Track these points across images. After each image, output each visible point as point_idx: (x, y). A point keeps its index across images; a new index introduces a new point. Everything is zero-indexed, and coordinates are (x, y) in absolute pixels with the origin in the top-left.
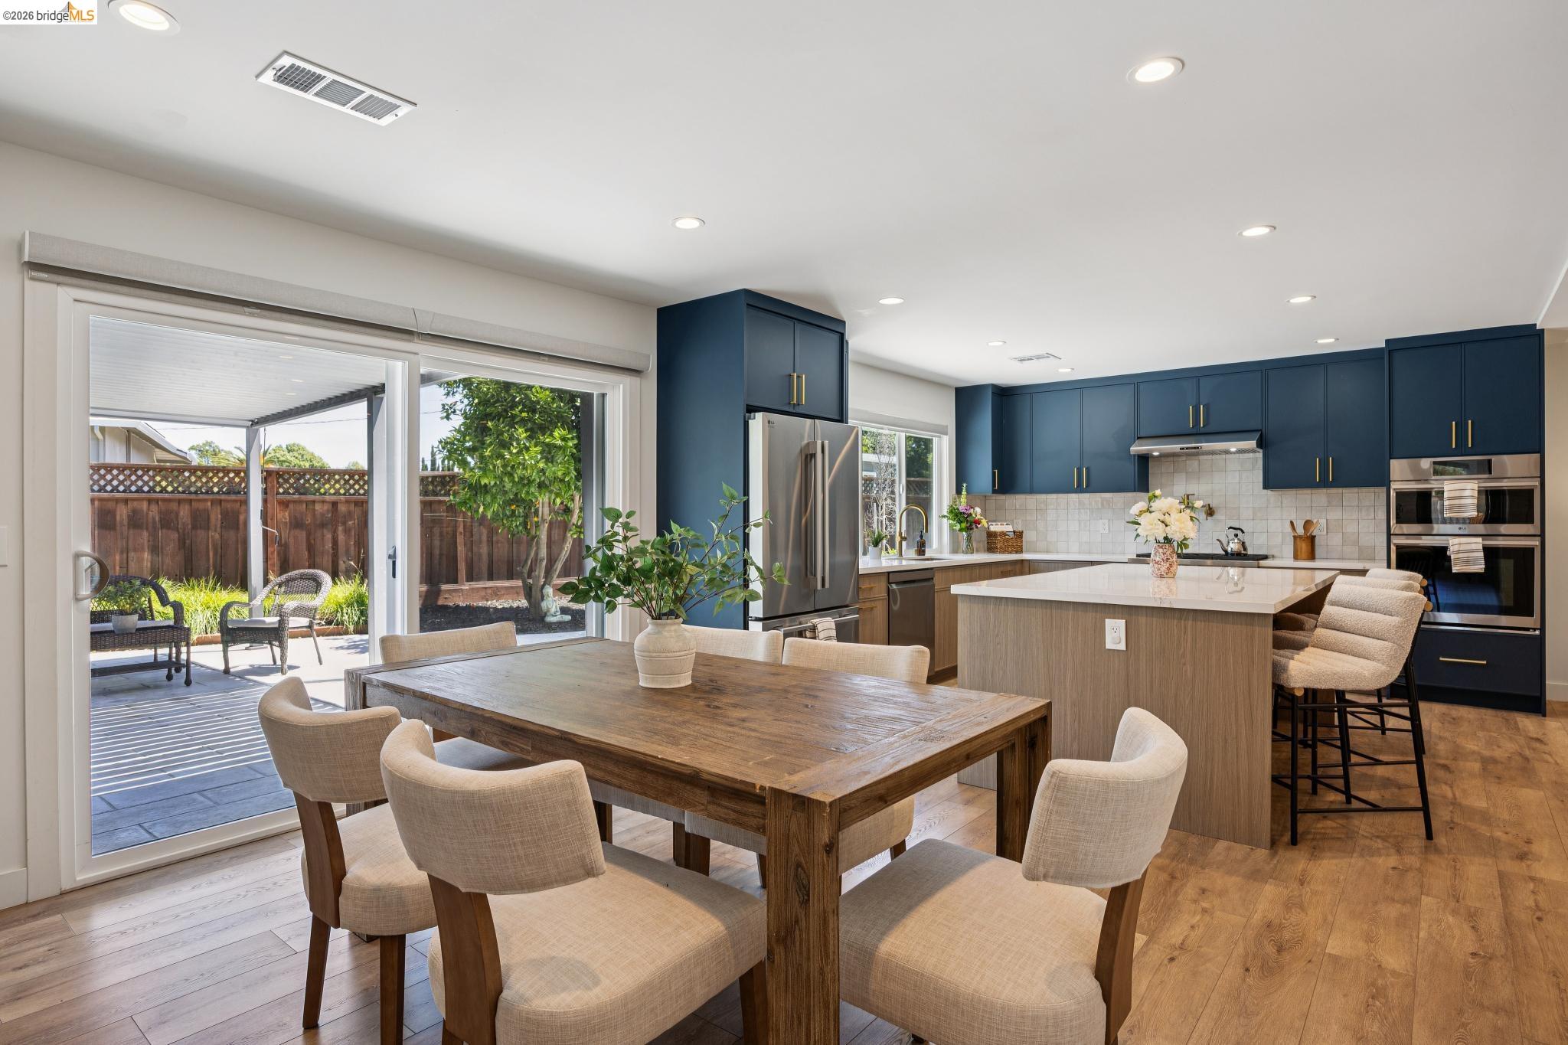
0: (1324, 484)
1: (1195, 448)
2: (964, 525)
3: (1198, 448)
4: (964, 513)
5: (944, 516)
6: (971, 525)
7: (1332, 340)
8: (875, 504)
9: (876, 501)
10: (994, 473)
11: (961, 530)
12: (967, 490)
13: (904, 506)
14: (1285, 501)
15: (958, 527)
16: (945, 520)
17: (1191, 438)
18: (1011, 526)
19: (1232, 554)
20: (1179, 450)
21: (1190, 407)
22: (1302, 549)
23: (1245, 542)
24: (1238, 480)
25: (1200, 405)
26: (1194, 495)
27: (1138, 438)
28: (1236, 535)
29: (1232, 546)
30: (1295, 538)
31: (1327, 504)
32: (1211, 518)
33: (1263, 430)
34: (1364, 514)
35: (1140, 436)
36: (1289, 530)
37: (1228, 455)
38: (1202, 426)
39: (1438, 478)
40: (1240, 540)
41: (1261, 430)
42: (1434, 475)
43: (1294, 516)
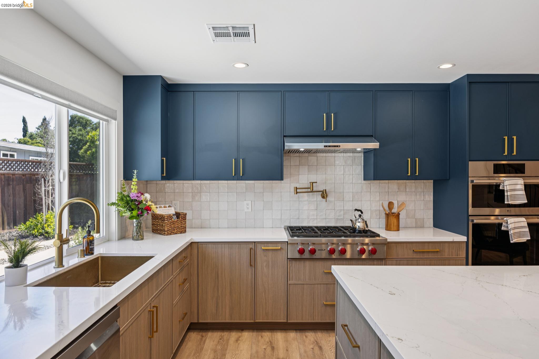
0: (413, 177)
1: (335, 146)
2: (135, 213)
3: (337, 146)
4: (136, 200)
5: (113, 204)
6: (142, 212)
8: (43, 179)
9: (43, 177)
10: (162, 161)
11: (131, 218)
12: (137, 177)
13: (65, 200)
14: (372, 189)
15: (128, 214)
16: (114, 208)
17: (331, 139)
18: (173, 208)
19: (360, 232)
20: (323, 148)
21: (325, 114)
22: (394, 223)
23: (366, 222)
24: (342, 173)
25: (332, 114)
26: (316, 182)
27: (284, 136)
28: (360, 216)
29: (359, 225)
30: (387, 215)
31: (397, 190)
32: (325, 200)
33: (374, 135)
34: (418, 197)
35: (286, 135)
36: (382, 209)
37: (351, 154)
38: (333, 130)
39: (496, 175)
40: (363, 220)
41: (372, 136)
42: (494, 173)
43: (378, 199)
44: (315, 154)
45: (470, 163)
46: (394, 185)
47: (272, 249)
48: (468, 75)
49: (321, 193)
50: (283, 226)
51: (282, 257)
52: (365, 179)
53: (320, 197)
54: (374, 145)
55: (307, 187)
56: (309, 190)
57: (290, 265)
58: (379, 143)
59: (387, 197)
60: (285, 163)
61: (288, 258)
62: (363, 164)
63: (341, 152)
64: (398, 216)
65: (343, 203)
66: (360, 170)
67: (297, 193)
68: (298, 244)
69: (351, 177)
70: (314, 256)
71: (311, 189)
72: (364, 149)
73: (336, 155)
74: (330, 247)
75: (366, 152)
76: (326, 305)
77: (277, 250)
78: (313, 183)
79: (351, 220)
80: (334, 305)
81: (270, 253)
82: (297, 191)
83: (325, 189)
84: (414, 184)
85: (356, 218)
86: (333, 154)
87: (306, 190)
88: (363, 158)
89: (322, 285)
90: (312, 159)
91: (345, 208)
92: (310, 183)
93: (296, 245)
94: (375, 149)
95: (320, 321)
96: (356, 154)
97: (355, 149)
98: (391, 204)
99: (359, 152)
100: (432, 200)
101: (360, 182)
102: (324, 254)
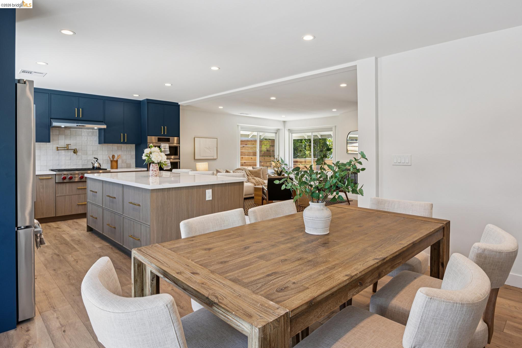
0: (124, 143)
1: (83, 126)
7: (138, 96)
14: (103, 148)
17: (80, 122)
19: (96, 168)
20: (76, 126)
21: (76, 109)
22: (115, 165)
23: (100, 163)
24: (86, 140)
25: (81, 109)
26: (70, 144)
27: (51, 118)
28: (97, 161)
29: (96, 165)
30: (111, 161)
31: (117, 149)
32: (75, 154)
33: (104, 122)
34: (128, 153)
35: (52, 118)
36: (109, 159)
37: (91, 130)
38: (81, 117)
39: (159, 142)
40: (98, 163)
41: (103, 122)
42: (158, 141)
43: (107, 153)
44: (69, 129)
45: (148, 136)
46: (115, 146)
47: (46, 179)
48: (147, 99)
49: (73, 150)
50: (48, 170)
51: (52, 182)
52: (99, 143)
53: (72, 153)
54: (104, 127)
55: (64, 147)
56: (66, 149)
57: (57, 186)
58: (106, 126)
59: (111, 153)
60: (51, 133)
61: (56, 182)
62: (98, 136)
63: (85, 129)
64: (117, 161)
65: (86, 156)
66: (96, 139)
67: (58, 150)
68: (62, 175)
69: (91, 142)
70: (71, 181)
71: (67, 148)
72: (99, 128)
73: (82, 130)
74: (80, 176)
75: (100, 130)
76: (79, 205)
77: (49, 179)
78: (68, 145)
79: (92, 163)
80: (86, 189)
81: (44, 181)
82: (58, 149)
83: (75, 148)
84: (126, 147)
85: (94, 162)
86: (81, 130)
87: (64, 149)
88: (98, 132)
89: (76, 195)
90: (68, 132)
91: (88, 159)
92: (66, 145)
93: (61, 176)
94: (104, 129)
95: (75, 213)
96: (94, 130)
97: (94, 128)
98: (113, 156)
99: (96, 129)
100: (135, 154)
101: (96, 145)
102: (77, 180)
